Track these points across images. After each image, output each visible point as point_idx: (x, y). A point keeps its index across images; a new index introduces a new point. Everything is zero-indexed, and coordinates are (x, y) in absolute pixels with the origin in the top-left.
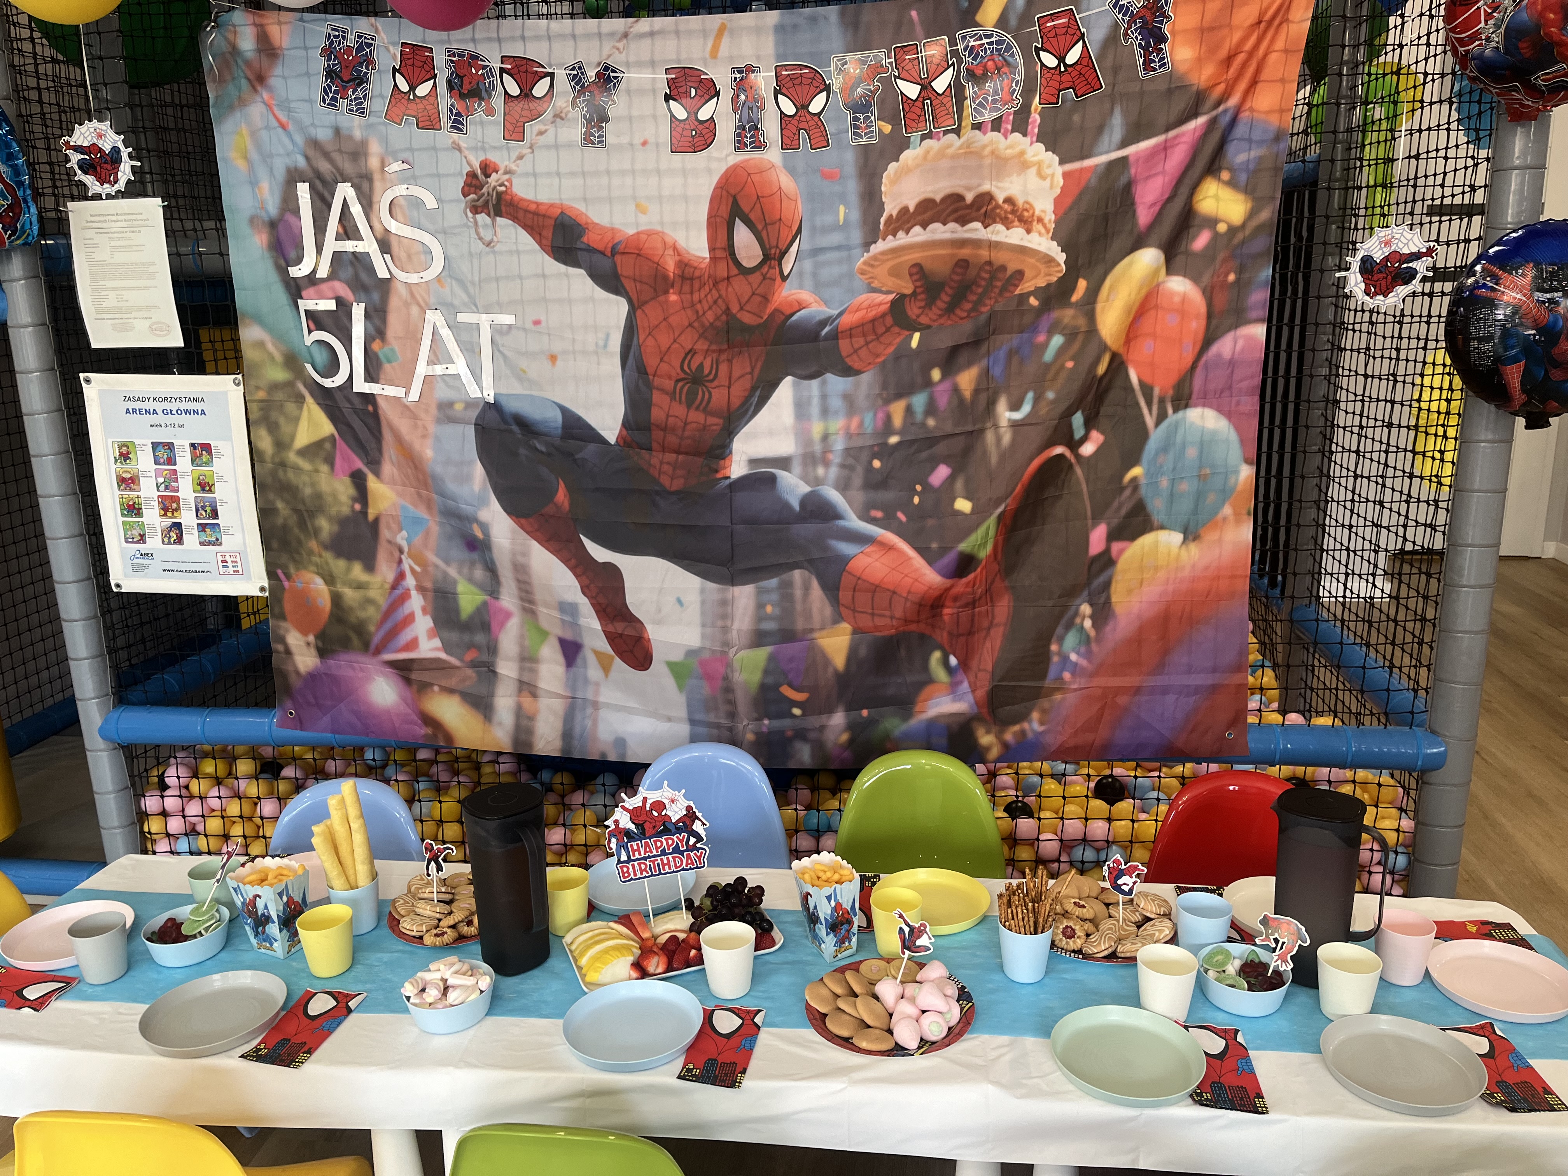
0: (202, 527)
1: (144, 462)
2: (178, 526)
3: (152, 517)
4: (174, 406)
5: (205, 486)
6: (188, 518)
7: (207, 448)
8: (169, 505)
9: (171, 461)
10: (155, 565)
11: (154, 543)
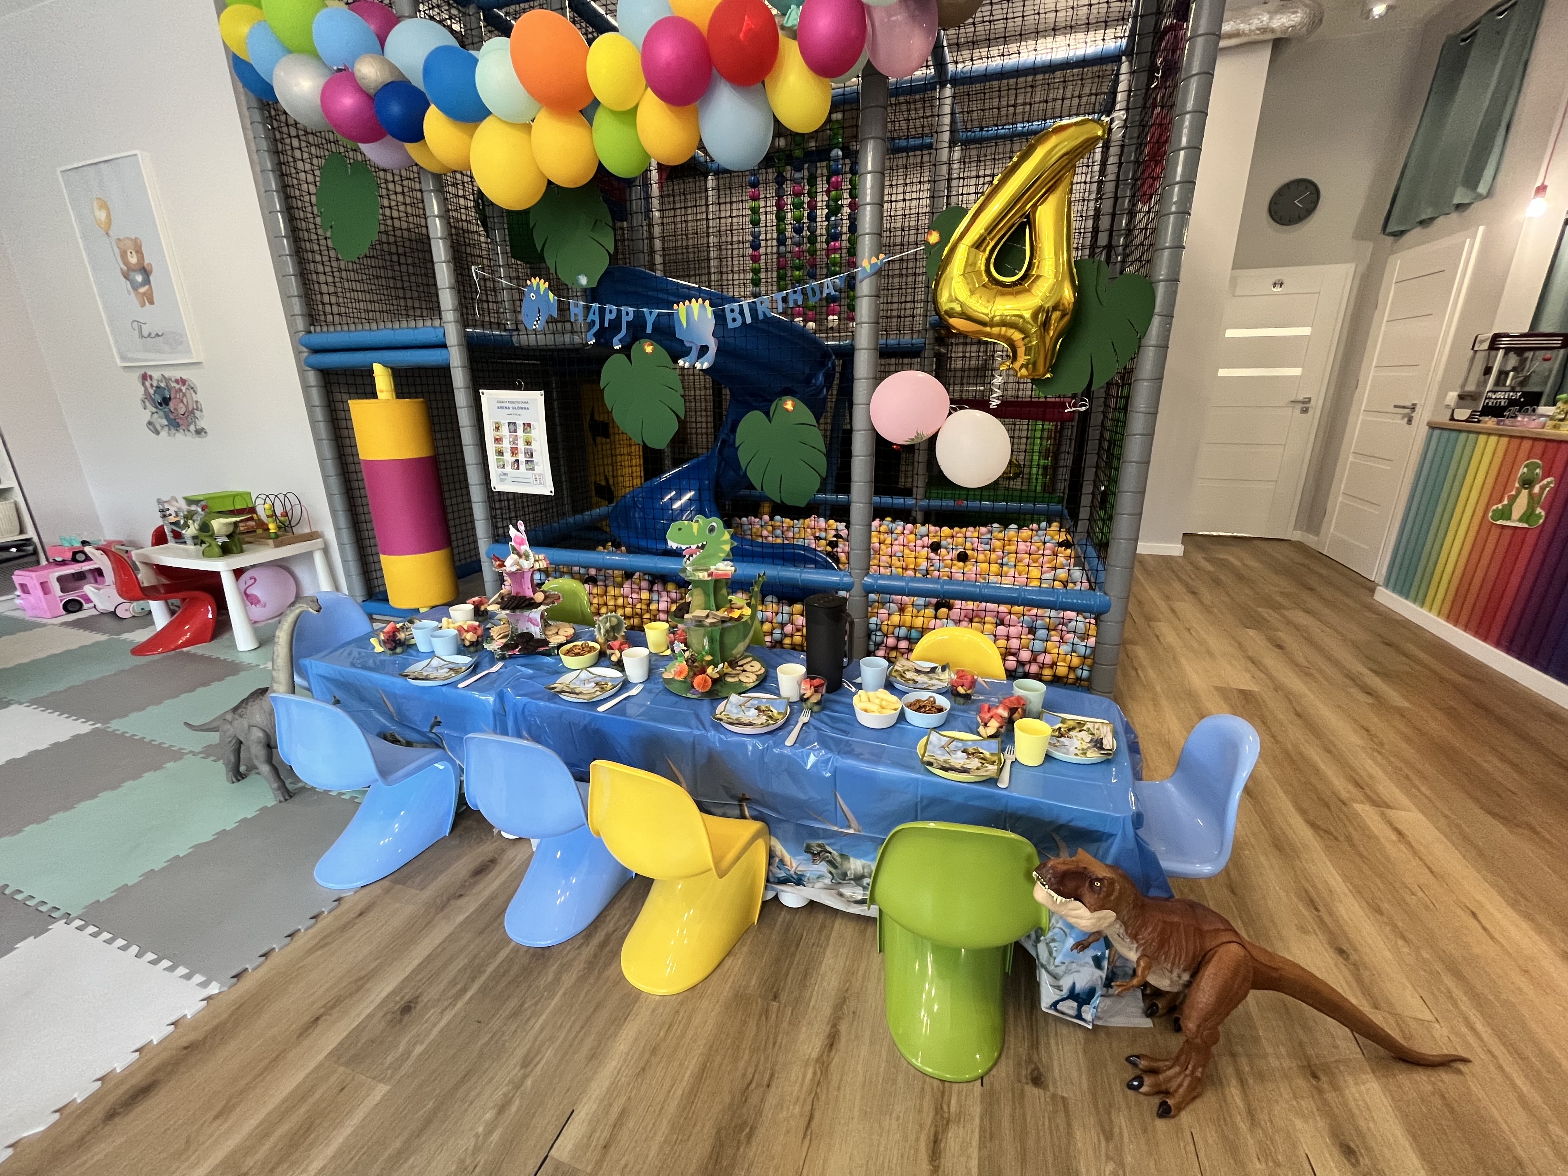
0: (527, 462)
1: (505, 431)
2: (517, 461)
3: (508, 457)
4: (516, 405)
5: (528, 443)
6: (522, 458)
7: (529, 425)
8: (514, 452)
9: (515, 431)
10: (509, 479)
11: (508, 469)
